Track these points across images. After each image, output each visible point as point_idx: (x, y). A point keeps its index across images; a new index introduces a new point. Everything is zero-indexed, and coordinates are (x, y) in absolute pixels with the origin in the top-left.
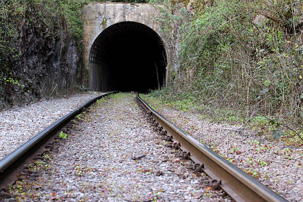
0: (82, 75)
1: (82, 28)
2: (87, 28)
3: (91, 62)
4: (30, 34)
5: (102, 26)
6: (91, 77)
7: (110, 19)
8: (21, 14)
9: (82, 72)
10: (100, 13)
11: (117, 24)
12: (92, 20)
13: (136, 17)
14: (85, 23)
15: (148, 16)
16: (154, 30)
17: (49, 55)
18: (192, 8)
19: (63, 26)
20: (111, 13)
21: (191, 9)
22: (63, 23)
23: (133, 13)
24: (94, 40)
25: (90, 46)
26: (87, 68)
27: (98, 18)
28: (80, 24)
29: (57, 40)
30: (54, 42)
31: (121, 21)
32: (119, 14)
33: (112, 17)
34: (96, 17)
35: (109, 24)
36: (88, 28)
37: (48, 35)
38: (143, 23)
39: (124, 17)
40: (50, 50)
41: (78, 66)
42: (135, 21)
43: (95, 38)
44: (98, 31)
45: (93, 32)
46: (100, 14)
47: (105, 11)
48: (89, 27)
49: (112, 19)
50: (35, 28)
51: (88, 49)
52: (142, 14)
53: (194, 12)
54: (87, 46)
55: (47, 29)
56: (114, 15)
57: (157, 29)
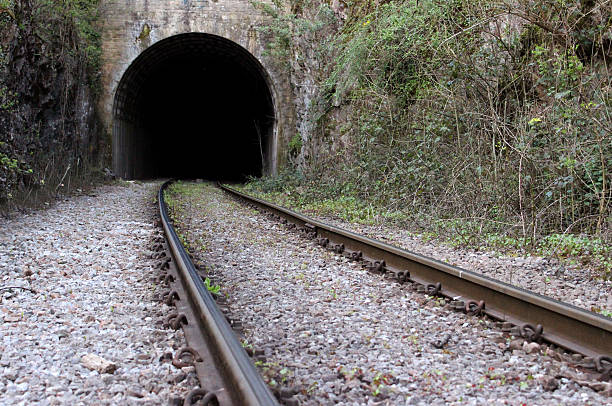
0: (98, 146)
1: (98, 46)
2: (109, 47)
3: (116, 117)
4: (21, 57)
5: (139, 42)
6: (117, 150)
7: (156, 27)
8: (8, 14)
9: (99, 138)
10: (136, 14)
11: (172, 39)
12: (118, 30)
13: (212, 23)
14: (104, 34)
15: (236, 22)
16: (250, 52)
17: (43, 102)
18: (342, 5)
19: (71, 40)
20: (159, 14)
21: (342, 9)
22: (71, 34)
23: (206, 15)
24: (123, 72)
25: (115, 85)
26: (110, 131)
27: (132, 24)
28: (95, 38)
29: (60, 70)
30: (55, 75)
31: (180, 32)
32: (176, 17)
33: (161, 23)
34: (127, 23)
35: (154, 39)
36: (112, 46)
37: (44, 61)
38: (227, 36)
39: (187, 23)
40: (46, 91)
41: (91, 126)
42: (210, 31)
43: (126, 67)
44: (133, 53)
45: (122, 54)
46: (135, 17)
47: (146, 9)
48: (111, 44)
49: (161, 28)
50: (28, 45)
51: (111, 91)
52: (224, 17)
53: (346, 13)
54: (108, 84)
55: (43, 47)
56: (166, 19)
57: (257, 49)
